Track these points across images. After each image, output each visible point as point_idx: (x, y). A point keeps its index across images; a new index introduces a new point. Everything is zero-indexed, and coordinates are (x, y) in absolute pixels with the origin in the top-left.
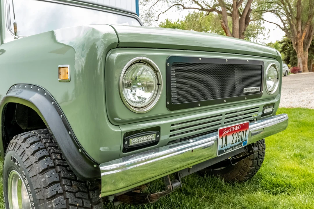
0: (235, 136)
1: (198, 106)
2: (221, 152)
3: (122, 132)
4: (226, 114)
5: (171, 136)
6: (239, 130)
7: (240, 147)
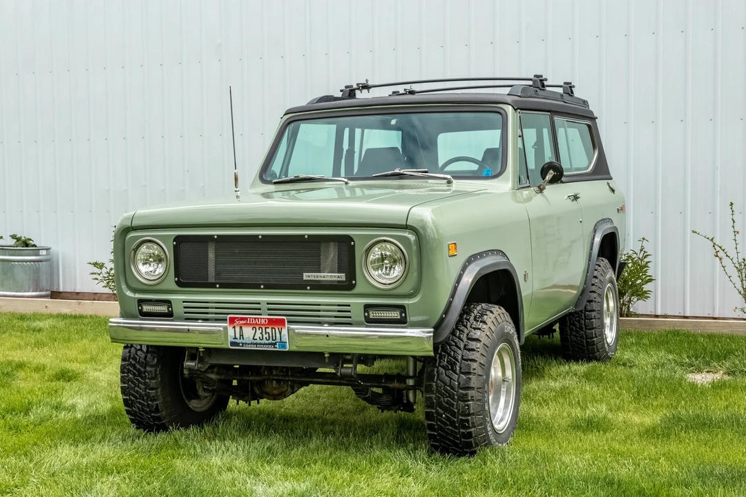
0: (259, 332)
1: (216, 288)
2: (233, 343)
4: (268, 304)
5: (185, 313)
6: (264, 324)
7: (271, 348)
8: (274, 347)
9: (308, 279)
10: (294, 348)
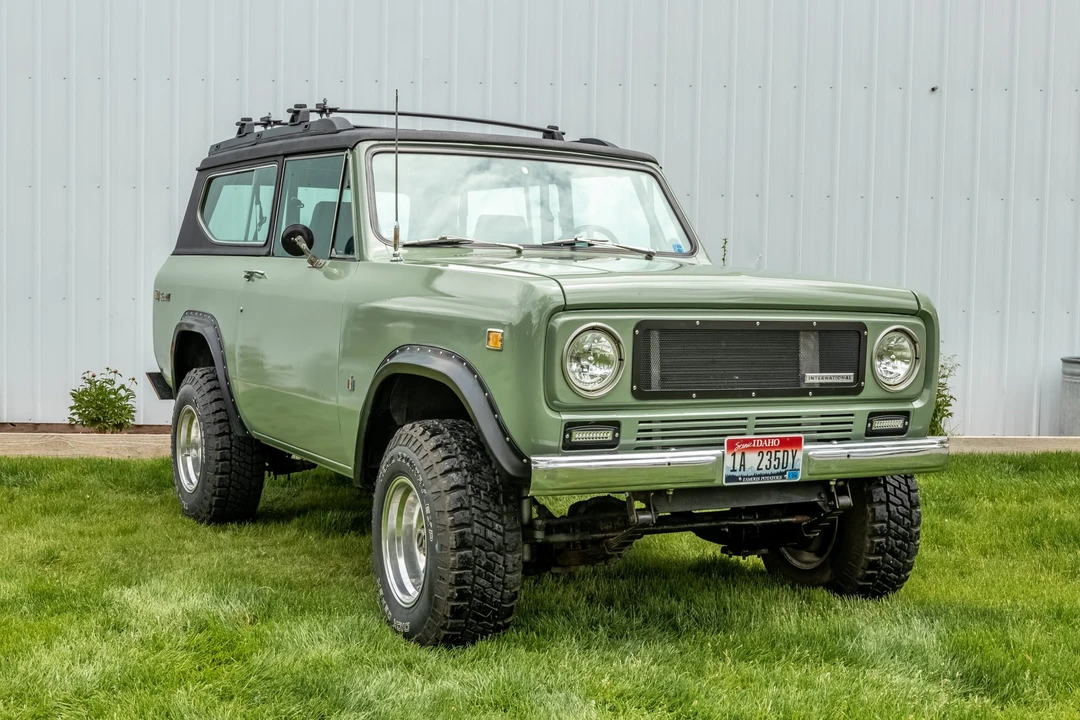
1: (692, 398)
3: (562, 420)
4: (757, 418)
5: (639, 439)
6: (774, 447)
7: (779, 480)
8: (784, 478)
9: (811, 381)
10: (807, 477)
